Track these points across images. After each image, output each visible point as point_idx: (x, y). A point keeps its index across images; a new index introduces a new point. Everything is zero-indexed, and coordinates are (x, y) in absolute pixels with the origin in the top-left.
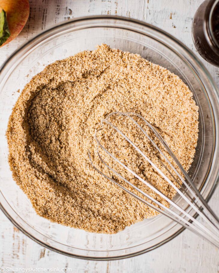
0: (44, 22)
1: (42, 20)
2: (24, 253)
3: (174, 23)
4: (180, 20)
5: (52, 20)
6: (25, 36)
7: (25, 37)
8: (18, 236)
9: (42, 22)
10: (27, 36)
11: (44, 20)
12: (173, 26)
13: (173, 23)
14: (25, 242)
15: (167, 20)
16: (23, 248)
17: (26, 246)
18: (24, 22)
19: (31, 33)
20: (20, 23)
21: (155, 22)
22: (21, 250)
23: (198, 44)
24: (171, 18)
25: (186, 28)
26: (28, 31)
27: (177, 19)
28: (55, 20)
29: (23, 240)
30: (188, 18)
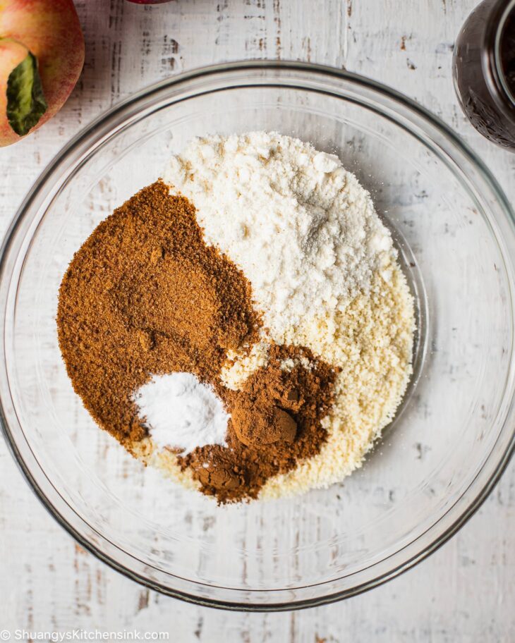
0: (116, 72)
1: (111, 67)
2: (103, 600)
3: (411, 59)
4: (423, 51)
5: (134, 67)
6: (75, 107)
7: (75, 110)
8: (85, 564)
9: (110, 74)
10: (78, 107)
11: (116, 68)
12: (408, 65)
13: (408, 59)
14: (102, 577)
15: (393, 53)
16: (99, 591)
17: (105, 586)
18: (75, 76)
19: (88, 100)
20: (68, 80)
21: (368, 58)
22: (94, 596)
23: (470, 104)
24: (403, 47)
25: (440, 68)
26: (79, 95)
27: (416, 50)
28: (140, 66)
29: (99, 572)
30: (442, 46)
